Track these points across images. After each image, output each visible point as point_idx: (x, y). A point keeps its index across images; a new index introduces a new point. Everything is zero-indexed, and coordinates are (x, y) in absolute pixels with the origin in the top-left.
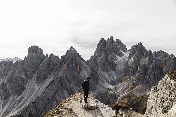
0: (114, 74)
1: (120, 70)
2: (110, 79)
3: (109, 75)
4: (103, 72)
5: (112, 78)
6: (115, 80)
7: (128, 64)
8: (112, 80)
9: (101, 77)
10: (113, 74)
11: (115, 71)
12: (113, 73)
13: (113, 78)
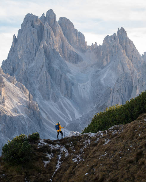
0: (73, 107)
1: (83, 96)
2: (65, 118)
3: (61, 108)
4: (46, 102)
5: (69, 115)
6: (78, 119)
7: (99, 81)
8: (71, 119)
9: (45, 113)
10: (70, 106)
11: (71, 98)
12: (70, 103)
13: (73, 115)
